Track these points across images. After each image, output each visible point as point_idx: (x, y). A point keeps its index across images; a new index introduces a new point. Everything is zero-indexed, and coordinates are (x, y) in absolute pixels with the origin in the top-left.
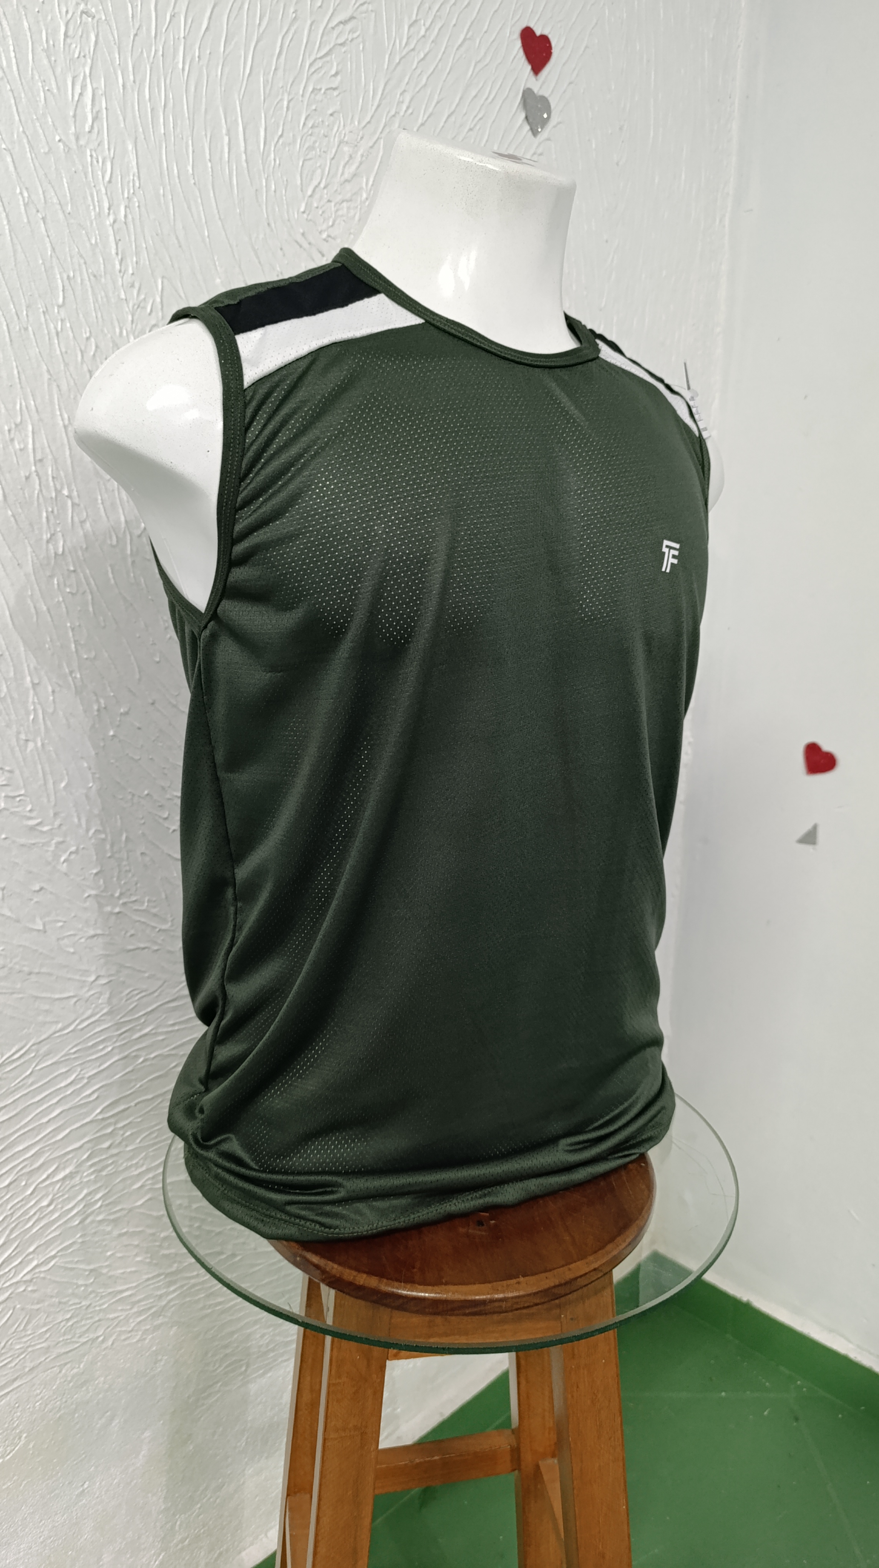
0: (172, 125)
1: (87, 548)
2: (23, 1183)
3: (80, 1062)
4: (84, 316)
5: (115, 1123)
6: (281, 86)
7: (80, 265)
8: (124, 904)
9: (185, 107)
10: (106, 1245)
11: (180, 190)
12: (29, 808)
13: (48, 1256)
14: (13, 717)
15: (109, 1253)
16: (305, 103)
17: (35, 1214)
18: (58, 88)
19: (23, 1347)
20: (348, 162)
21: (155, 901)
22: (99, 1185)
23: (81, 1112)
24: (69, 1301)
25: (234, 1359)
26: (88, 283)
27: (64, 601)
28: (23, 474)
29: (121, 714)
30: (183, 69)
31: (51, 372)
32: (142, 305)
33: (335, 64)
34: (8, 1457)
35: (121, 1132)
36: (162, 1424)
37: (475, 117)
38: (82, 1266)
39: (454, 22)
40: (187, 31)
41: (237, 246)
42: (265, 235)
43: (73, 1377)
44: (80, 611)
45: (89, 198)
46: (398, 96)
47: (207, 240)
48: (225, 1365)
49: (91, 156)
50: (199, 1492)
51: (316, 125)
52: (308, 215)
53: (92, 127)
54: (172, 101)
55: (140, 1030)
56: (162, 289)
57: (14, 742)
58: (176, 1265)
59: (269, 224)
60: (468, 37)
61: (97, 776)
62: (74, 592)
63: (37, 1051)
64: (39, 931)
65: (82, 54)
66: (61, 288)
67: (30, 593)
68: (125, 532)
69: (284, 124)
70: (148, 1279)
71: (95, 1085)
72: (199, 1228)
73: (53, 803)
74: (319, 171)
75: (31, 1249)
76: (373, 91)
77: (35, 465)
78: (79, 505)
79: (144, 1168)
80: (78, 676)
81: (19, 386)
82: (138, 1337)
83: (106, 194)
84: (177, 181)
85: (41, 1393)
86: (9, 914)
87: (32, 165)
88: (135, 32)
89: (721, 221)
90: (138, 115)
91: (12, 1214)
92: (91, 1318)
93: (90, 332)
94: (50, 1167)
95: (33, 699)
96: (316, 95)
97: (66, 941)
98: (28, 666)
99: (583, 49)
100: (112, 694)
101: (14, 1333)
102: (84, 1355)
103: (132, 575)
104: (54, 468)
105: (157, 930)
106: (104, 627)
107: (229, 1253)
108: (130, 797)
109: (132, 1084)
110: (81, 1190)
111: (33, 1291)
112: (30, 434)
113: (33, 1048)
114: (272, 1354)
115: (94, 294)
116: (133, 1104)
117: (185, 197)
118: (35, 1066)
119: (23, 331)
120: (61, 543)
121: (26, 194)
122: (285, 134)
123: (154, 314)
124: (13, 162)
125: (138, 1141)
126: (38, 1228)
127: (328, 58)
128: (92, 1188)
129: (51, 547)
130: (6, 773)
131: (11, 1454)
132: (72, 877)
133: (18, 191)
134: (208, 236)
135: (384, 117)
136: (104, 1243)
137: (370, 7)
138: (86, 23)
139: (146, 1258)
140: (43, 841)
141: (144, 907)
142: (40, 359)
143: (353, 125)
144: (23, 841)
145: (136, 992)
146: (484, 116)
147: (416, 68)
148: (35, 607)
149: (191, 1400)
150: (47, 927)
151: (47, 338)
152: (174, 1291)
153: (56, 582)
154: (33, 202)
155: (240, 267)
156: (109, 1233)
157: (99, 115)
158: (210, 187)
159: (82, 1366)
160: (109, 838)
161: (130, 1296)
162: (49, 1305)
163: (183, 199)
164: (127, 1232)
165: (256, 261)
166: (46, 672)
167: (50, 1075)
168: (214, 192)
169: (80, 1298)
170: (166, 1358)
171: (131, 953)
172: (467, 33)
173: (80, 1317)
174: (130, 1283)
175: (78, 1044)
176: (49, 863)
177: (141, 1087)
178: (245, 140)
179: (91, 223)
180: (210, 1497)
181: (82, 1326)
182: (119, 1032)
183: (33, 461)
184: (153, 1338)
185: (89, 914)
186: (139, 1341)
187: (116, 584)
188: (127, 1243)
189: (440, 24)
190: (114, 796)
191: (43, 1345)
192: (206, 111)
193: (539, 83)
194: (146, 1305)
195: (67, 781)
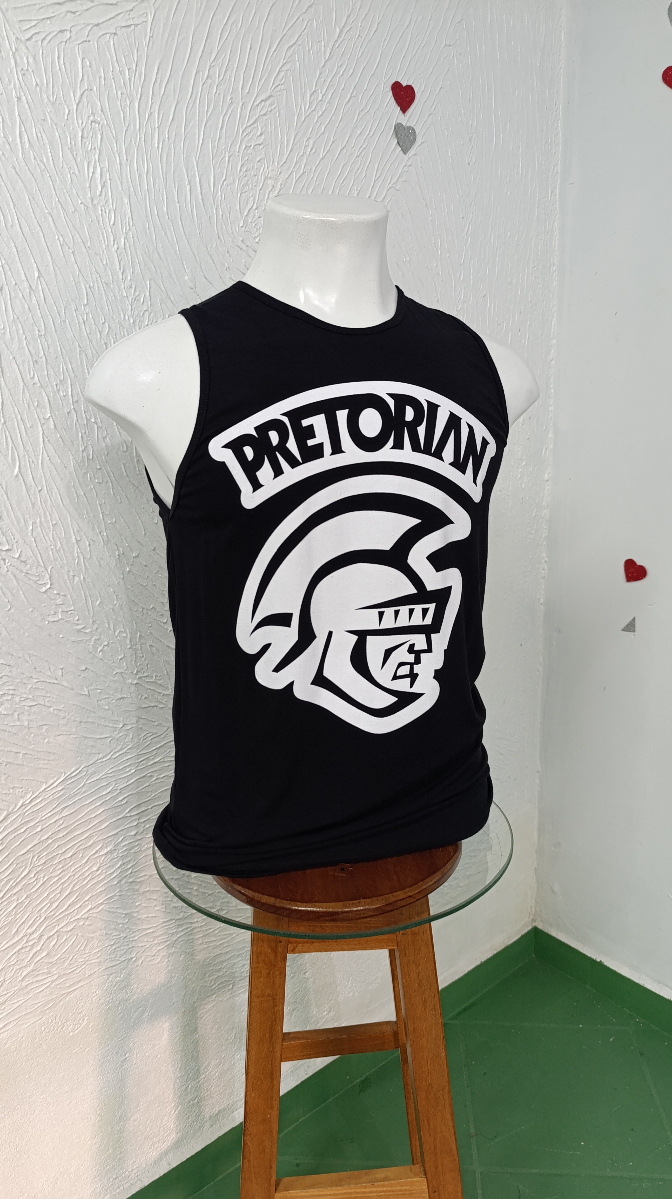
0: (152, 184)
1: (107, 454)
2: (81, 856)
3: (115, 779)
4: (100, 310)
5: (139, 819)
6: (223, 148)
7: (96, 278)
8: (140, 678)
9: (161, 171)
10: (135, 898)
11: (159, 224)
12: (77, 618)
13: (98, 903)
14: (65, 562)
15: (137, 904)
16: (241, 157)
17: (88, 875)
18: (79, 172)
19: (84, 961)
20: (271, 189)
21: (160, 677)
23: (117, 811)
24: (112, 933)
25: (224, 979)
26: (102, 289)
27: (94, 488)
28: (66, 411)
29: (134, 557)
30: (158, 147)
31: (81, 346)
32: (137, 298)
33: (260, 128)
36: (177, 1019)
37: (361, 147)
38: (119, 911)
39: (342, 87)
40: (160, 123)
42: (217, 245)
43: (116, 983)
44: (105, 494)
45: (101, 236)
46: (305, 142)
48: (218, 983)
49: (102, 210)
50: (203, 1067)
51: (249, 169)
52: (245, 228)
53: (101, 192)
54: (152, 168)
55: (153, 760)
57: (66, 576)
58: (182, 914)
59: (219, 237)
60: (353, 95)
61: (120, 597)
62: (100, 482)
63: (87, 771)
64: (85, 695)
65: (93, 147)
66: (85, 294)
67: (72, 484)
68: (131, 442)
69: (227, 171)
70: (164, 922)
71: (125, 793)
73: (91, 615)
74: (251, 200)
75: (87, 898)
76: (287, 141)
77: (73, 405)
78: (102, 427)
80: (105, 534)
81: (61, 357)
82: (159, 960)
83: (112, 232)
84: (157, 218)
85: (96, 991)
86: (66, 685)
87: (64, 220)
88: (126, 128)
89: (552, 192)
90: (130, 181)
91: (74, 875)
92: (127, 945)
93: (105, 319)
94: (97, 846)
95: (77, 550)
96: (248, 150)
97: (103, 702)
98: (73, 529)
99: (438, 89)
100: (127, 545)
101: (78, 951)
102: (123, 969)
103: (137, 469)
104: (85, 405)
105: (162, 695)
106: (120, 503)
108: (141, 609)
110: (118, 861)
111: (90, 925)
112: (70, 386)
113: (84, 769)
115: (106, 295)
116: (150, 807)
118: (86, 781)
119: (62, 323)
120: (91, 452)
121: (61, 239)
122: (227, 179)
123: (145, 303)
124: (53, 220)
126: (91, 884)
127: (255, 125)
128: (125, 861)
129: (85, 454)
130: (61, 597)
131: (78, 1030)
132: (106, 661)
133: (57, 237)
134: (179, 250)
135: (296, 157)
137: (283, 86)
138: (94, 128)
139: (162, 908)
140: (87, 639)
141: (153, 680)
142: (74, 339)
143: (274, 166)
144: (73, 639)
145: (149, 735)
146: (367, 146)
147: (317, 121)
148: (76, 493)
150: (90, 693)
151: (78, 325)
152: (182, 931)
153: (89, 476)
154: (66, 243)
156: (137, 890)
157: (106, 183)
158: (179, 219)
159: (122, 976)
160: (129, 636)
161: (153, 932)
162: (99, 935)
163: (161, 229)
164: (149, 890)
165: (211, 262)
166: (85, 533)
167: (96, 786)
168: (181, 222)
169: (119, 932)
170: (177, 975)
171: (145, 709)
172: (351, 95)
173: (120, 944)
174: (152, 924)
175: (112, 768)
176: (91, 653)
177: (154, 796)
178: (200, 186)
179: (103, 252)
180: (211, 1072)
181: (121, 950)
182: (139, 760)
183: (72, 403)
184: (168, 961)
185: (117, 685)
186: (159, 963)
187: (127, 475)
188: (149, 897)
189: (332, 91)
190: (131, 609)
191: (96, 960)
192: (174, 172)
193: (407, 118)
194: (163, 939)
195: (100, 600)
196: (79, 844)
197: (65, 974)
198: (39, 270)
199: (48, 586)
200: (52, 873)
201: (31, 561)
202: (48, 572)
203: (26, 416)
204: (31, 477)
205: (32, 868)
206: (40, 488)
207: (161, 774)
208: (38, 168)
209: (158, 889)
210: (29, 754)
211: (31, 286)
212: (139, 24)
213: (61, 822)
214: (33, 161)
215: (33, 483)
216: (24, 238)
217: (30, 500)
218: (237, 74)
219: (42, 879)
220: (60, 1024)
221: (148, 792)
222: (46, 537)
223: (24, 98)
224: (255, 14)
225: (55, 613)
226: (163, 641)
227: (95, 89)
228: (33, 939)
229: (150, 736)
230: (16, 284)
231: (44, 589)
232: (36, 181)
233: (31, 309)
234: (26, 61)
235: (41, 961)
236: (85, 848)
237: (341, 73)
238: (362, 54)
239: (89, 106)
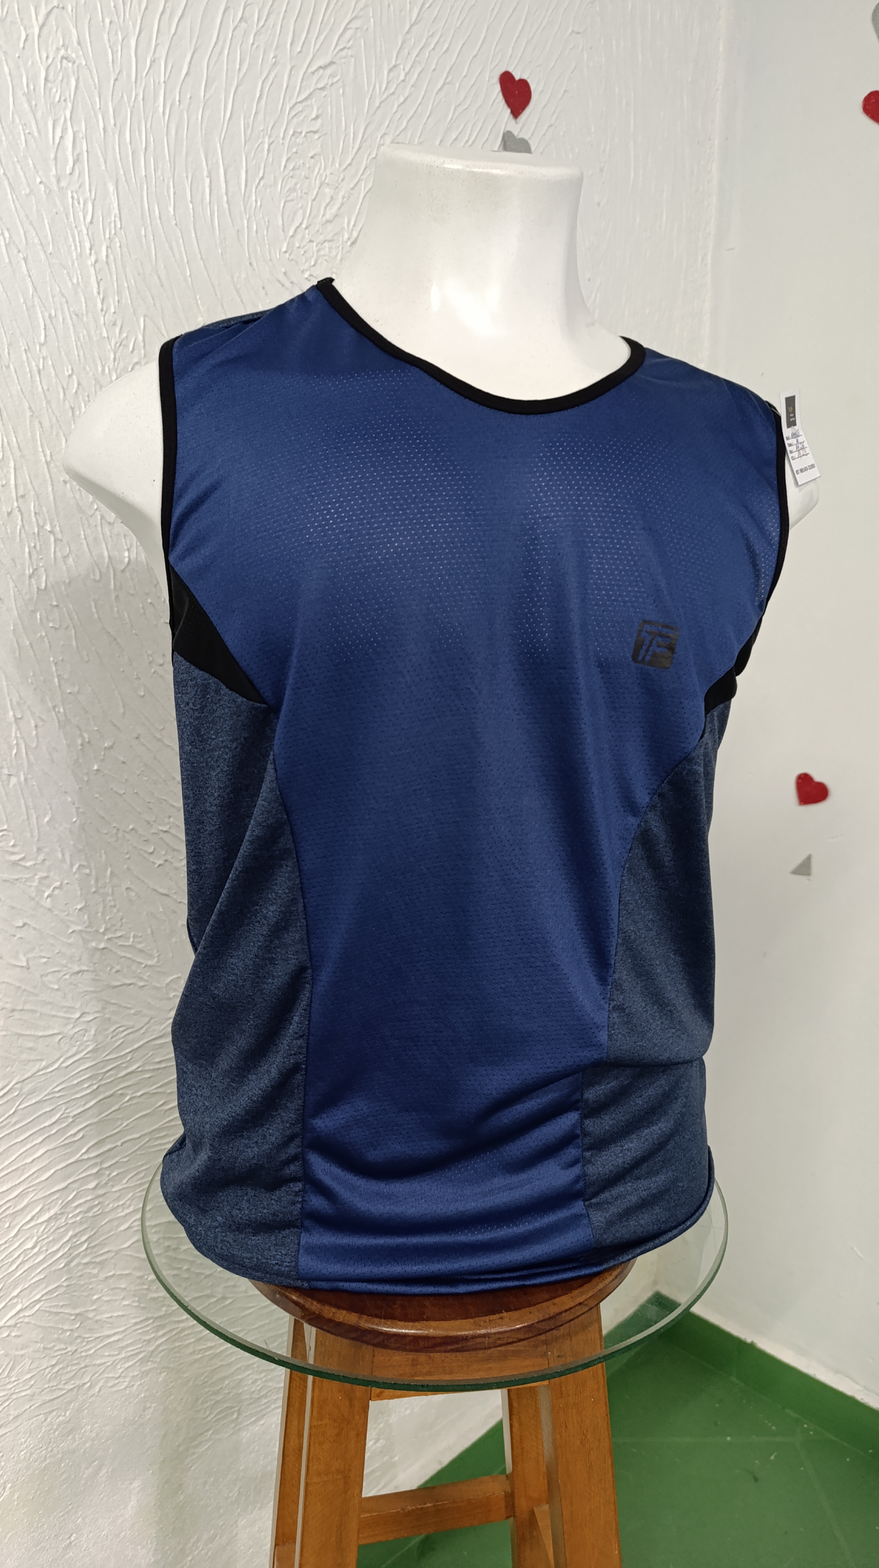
0: (153, 168)
1: (69, 583)
2: (7, 1225)
3: (65, 1101)
4: (65, 354)
5: (101, 1163)
6: (261, 129)
7: (61, 304)
8: (109, 939)
9: (166, 150)
10: (92, 1289)
11: (162, 231)
12: (11, 844)
13: (33, 1300)
15: (95, 1297)
16: (286, 147)
17: (18, 1257)
18: (39, 132)
19: (6, 1395)
20: (330, 202)
21: (141, 937)
22: (85, 1226)
23: (66, 1151)
24: (54, 1346)
25: (225, 1405)
26: (70, 321)
27: (46, 635)
28: (5, 509)
29: (106, 748)
30: (164, 113)
31: (33, 409)
32: (123, 343)
33: (315, 108)
35: (107, 1172)
36: (152, 1473)
38: (66, 1311)
39: (433, 67)
40: (167, 75)
41: (219, 285)
42: (247, 274)
43: (59, 1425)
44: (63, 646)
45: (71, 239)
46: (378, 139)
47: (189, 279)
48: (216, 1412)
49: (73, 197)
50: (191, 1544)
51: (297, 167)
52: (290, 254)
53: (73, 169)
54: (152, 144)
55: (126, 1068)
56: (144, 327)
58: (164, 1309)
59: (250, 264)
60: (448, 81)
61: (81, 810)
62: (57, 626)
63: (21, 1091)
64: (22, 967)
65: (63, 98)
66: (42, 327)
67: (12, 628)
68: (108, 566)
69: (265, 166)
70: (136, 1324)
71: (80, 1123)
72: (188, 1270)
73: (36, 839)
74: (301, 212)
75: (15, 1293)
76: (354, 134)
77: (17, 501)
78: (61, 540)
79: (131, 1209)
80: (62, 710)
82: (126, 1384)
83: (88, 234)
84: (159, 221)
85: (25, 1442)
87: (13, 206)
88: (115, 77)
89: (703, 260)
90: (119, 158)
92: (78, 1364)
93: (72, 369)
94: (34, 1209)
95: (16, 733)
96: (296, 138)
97: (50, 977)
98: (11, 700)
99: (562, 92)
100: (96, 728)
102: (70, 1402)
103: (116, 609)
104: (37, 503)
105: (143, 966)
106: (87, 662)
107: (220, 1296)
108: (115, 831)
109: (119, 1123)
110: (67, 1231)
111: (19, 1336)
112: (12, 471)
113: (16, 1086)
114: (264, 1401)
115: (75, 332)
116: (119, 1143)
117: (166, 238)
118: (19, 1105)
119: (4, 369)
120: (44, 578)
121: (7, 235)
122: (266, 176)
123: (136, 352)
126: (22, 1271)
127: (309, 102)
128: (77, 1230)
129: (33, 582)
134: (190, 276)
135: (365, 159)
136: (90, 1287)
137: (350, 52)
138: (66, 69)
139: (134, 1302)
140: (27, 876)
141: (130, 943)
142: (22, 396)
143: (333, 167)
145: (121, 1029)
147: (396, 111)
148: (17, 642)
149: (181, 1448)
150: (30, 964)
151: (29, 376)
152: (163, 1335)
153: (38, 617)
154: (14, 243)
156: (96, 1276)
157: (80, 159)
158: (192, 227)
159: (68, 1414)
160: (94, 873)
161: (118, 1341)
162: (34, 1351)
163: (164, 239)
164: (114, 1275)
165: (239, 300)
166: (29, 707)
167: (34, 1114)
168: (196, 234)
169: (65, 1344)
170: (154, 1405)
171: (117, 989)
172: (446, 79)
173: (66, 1363)
174: (118, 1328)
175: (63, 1082)
176: (33, 899)
177: (126, 1126)
178: (226, 182)
179: (73, 263)
180: (202, 1550)
181: (67, 1373)
182: (104, 1070)
183: (14, 497)
184: (141, 1384)
185: (74, 950)
186: (126, 1388)
187: (99, 618)
188: (113, 1286)
189: (418, 70)
190: (98, 831)
191: (27, 1392)
192: (187, 154)
193: (520, 125)
194: (133, 1350)
195: (50, 816)
207: (138, 1091)
209: (127, 1272)
218: (285, 21)
221: (118, 1119)
227: (70, 8)
229: (123, 1031)
236: (13, 1213)
237: (432, 46)
238: (461, 24)
239: (59, 34)
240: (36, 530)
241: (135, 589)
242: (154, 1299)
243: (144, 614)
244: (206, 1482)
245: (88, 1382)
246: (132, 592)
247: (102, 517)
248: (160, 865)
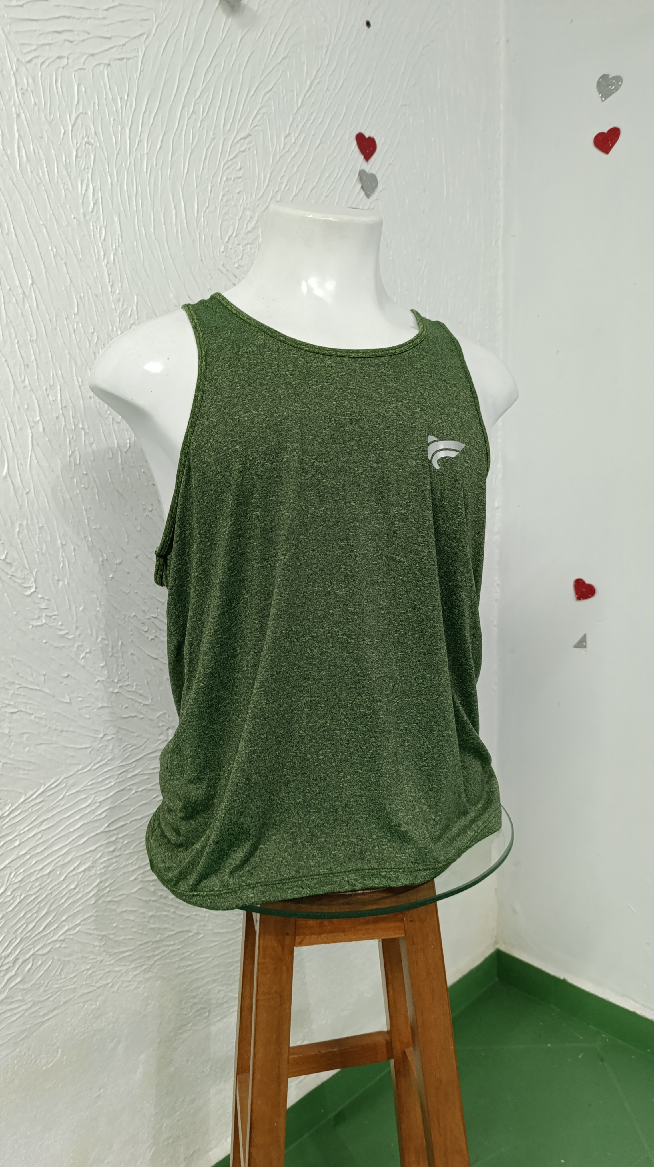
0: (141, 205)
1: (94, 460)
2: (59, 872)
3: (95, 792)
4: (90, 320)
5: (118, 834)
6: (206, 178)
7: (87, 290)
8: (121, 687)
9: (149, 194)
10: (112, 919)
11: (147, 242)
12: (60, 623)
13: (75, 924)
14: (50, 565)
15: (114, 925)
16: (222, 187)
17: (66, 894)
18: (73, 188)
19: (59, 987)
20: (250, 220)
21: (141, 686)
22: (107, 876)
23: (96, 825)
24: (89, 956)
25: (200, 1006)
26: (92, 300)
27: (80, 492)
28: (55, 415)
29: (117, 564)
30: (147, 172)
31: (71, 354)
32: (125, 312)
33: (239, 163)
34: (50, 1065)
35: (121, 841)
36: (153, 1050)
37: (329, 188)
38: (97, 933)
39: (313, 133)
40: (148, 150)
42: (199, 266)
43: (92, 1011)
44: (90, 499)
45: (92, 250)
46: (279, 179)
47: (164, 271)
48: (194, 1011)
49: (93, 226)
50: (178, 1103)
51: (229, 199)
52: (226, 254)
53: (93, 209)
54: (140, 191)
55: (132, 772)
56: (137, 301)
57: (51, 580)
58: (159, 936)
59: (201, 260)
60: (322, 141)
61: (103, 603)
62: (87, 487)
63: (67, 783)
64: (67, 703)
65: (86, 167)
66: (76, 304)
67: (59, 488)
68: (117, 449)
69: (209, 200)
70: (141, 945)
71: (104, 807)
72: (174, 912)
73: (75, 621)
74: (232, 227)
75: (64, 918)
76: (264, 177)
77: (62, 410)
78: (88, 434)
79: (137, 866)
80: (90, 539)
81: (52, 363)
82: (135, 986)
83: (102, 247)
84: (145, 237)
85: (71, 1020)
86: (48, 692)
87: (58, 233)
88: (118, 152)
89: (496, 243)
90: (120, 200)
91: (51, 893)
92: (104, 970)
93: (94, 329)
94: (75, 862)
95: (62, 554)
96: (228, 182)
97: (84, 710)
98: (59, 533)
99: (397, 143)
100: (111, 551)
101: (53, 976)
102: (99, 996)
103: (122, 476)
104: (74, 411)
105: (143, 705)
106: (105, 509)
107: (195, 932)
108: (123, 617)
109: (128, 808)
110: (96, 879)
111: (66, 948)
112: (59, 391)
113: (64, 780)
114: (226, 1006)
115: (96, 306)
116: (129, 822)
117: (149, 247)
118: (66, 793)
119: (54, 330)
120: (78, 457)
121: (55, 250)
122: (210, 206)
123: (132, 317)
124: (47, 231)
125: (133, 847)
126: (68, 904)
127: (235, 160)
128: (103, 878)
129: (72, 459)
130: (45, 601)
131: (52, 1064)
132: (87, 668)
133: (50, 248)
134: (165, 269)
135: (271, 193)
136: (111, 917)
137: (260, 128)
138: (88, 149)
139: (139, 930)
140: (69, 645)
141: (134, 689)
142: (64, 346)
143: (252, 198)
144: (56, 644)
146: (334, 188)
147: (290, 162)
148: (63, 497)
149: (172, 1034)
150: (72, 701)
151: (68, 333)
153: (75, 481)
154: (59, 254)
155: (184, 286)
156: (115, 910)
157: (97, 203)
158: (165, 240)
159: (98, 1003)
160: (111, 643)
161: (129, 956)
162: (76, 958)
164: (126, 911)
166: (70, 537)
167: (75, 799)
168: (167, 243)
169: (96, 955)
170: (153, 1002)
171: (126, 720)
172: (321, 139)
173: (96, 968)
174: (130, 947)
175: (93, 780)
176: (73, 659)
177: (133, 810)
178: (185, 211)
179: (94, 265)
180: (187, 1108)
181: (97, 975)
182: (119, 772)
183: (60, 407)
184: (145, 987)
185: (99, 693)
186: (135, 989)
187: (112, 482)
188: (126, 918)
189: (303, 136)
190: (113, 616)
191: (72, 986)
192: (161, 196)
193: (369, 166)
194: (139, 963)
195: (83, 606)
196: (57, 860)
197: (39, 1002)
198: (32, 278)
199: (33, 590)
200: (29, 890)
201: (16, 563)
202: (33, 575)
203: (15, 418)
204: (19, 479)
205: (9, 885)
206: (27, 490)
208: (34, 181)
209: (135, 909)
210: (9, 764)
211: (24, 293)
212: (130, 59)
213: (40, 836)
214: (30, 174)
215: (21, 485)
216: (19, 247)
217: (18, 501)
218: (219, 112)
219: (18, 897)
220: (33, 1056)
221: (128, 806)
222: (32, 540)
223: (23, 115)
224: (235, 60)
225: (39, 618)
226: (143, 649)
227: (90, 113)
228: (8, 963)
229: (130, 747)
230: (10, 289)
231: (28, 593)
232: (32, 193)
233: (24, 314)
234: (25, 81)
235: (15, 987)
236: (63, 865)
237: (312, 121)
238: (330, 105)
239: (84, 128)
240: (73, 428)
241: (134, 463)
242: (152, 929)
243: (140, 479)
244: (188, 1060)
245: (110, 983)
246: (132, 465)
247: (113, 419)
248: (152, 639)
